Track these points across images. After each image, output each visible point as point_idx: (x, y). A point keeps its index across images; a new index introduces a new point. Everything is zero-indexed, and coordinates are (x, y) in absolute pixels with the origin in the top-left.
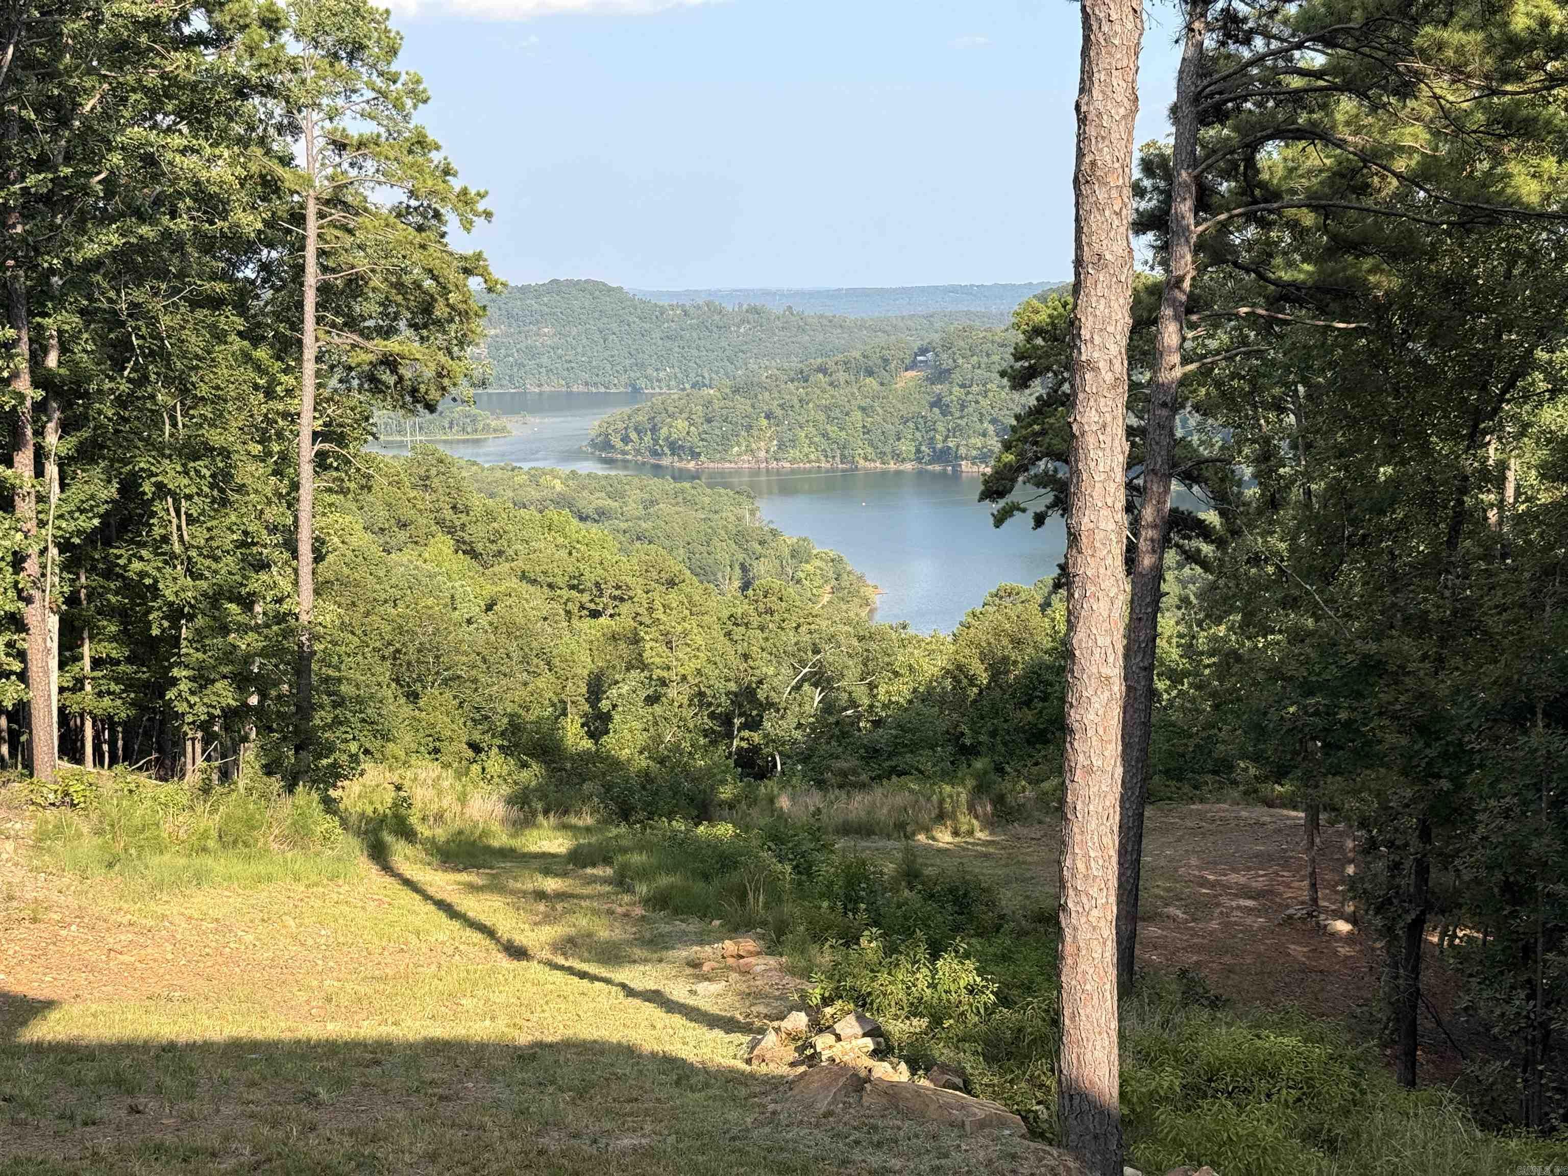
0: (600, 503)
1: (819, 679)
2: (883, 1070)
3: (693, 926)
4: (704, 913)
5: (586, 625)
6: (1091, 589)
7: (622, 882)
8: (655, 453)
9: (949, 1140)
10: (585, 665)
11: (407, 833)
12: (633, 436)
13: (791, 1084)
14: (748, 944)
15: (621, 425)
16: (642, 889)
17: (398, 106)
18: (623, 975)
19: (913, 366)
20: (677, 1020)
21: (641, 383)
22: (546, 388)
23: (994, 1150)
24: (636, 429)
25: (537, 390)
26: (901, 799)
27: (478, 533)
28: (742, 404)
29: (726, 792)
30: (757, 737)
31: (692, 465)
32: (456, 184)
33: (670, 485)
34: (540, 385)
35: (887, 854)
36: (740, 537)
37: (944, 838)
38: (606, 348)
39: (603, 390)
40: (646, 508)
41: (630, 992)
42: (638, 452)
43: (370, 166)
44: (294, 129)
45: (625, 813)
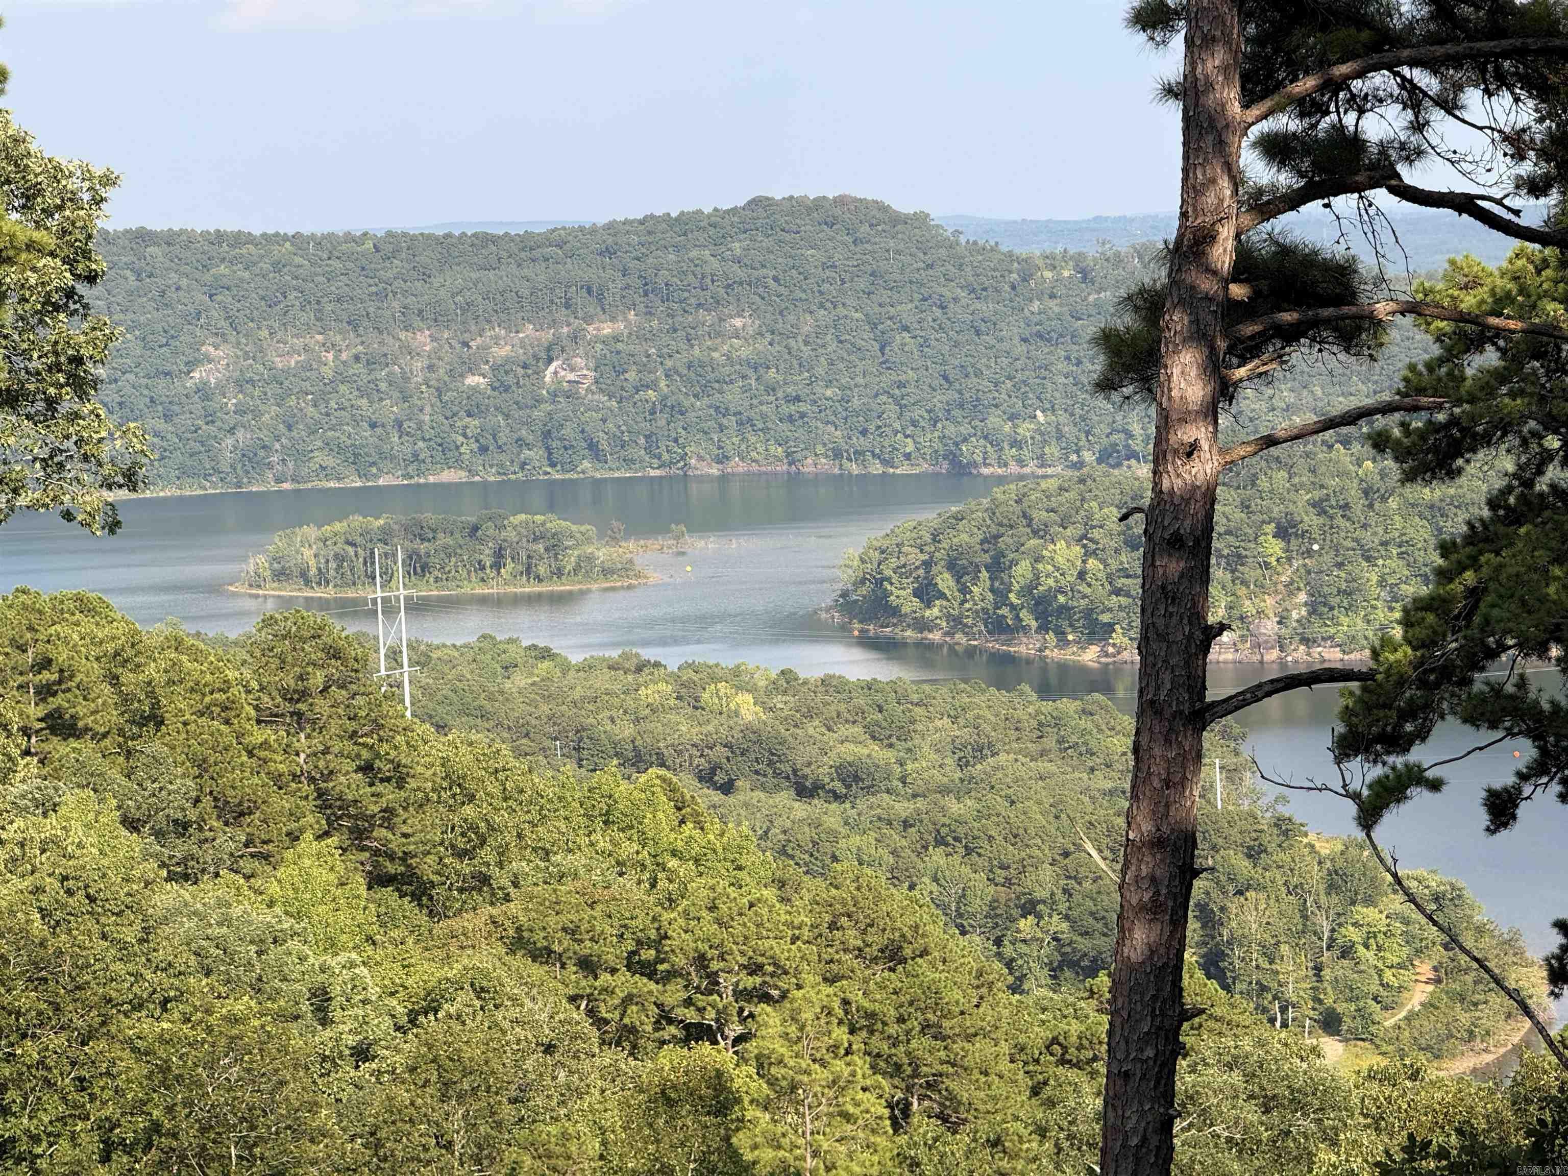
0: (850, 751)
8: (998, 627)
12: (945, 581)
15: (915, 557)
21: (972, 451)
22: (736, 466)
24: (951, 566)
25: (715, 471)
27: (425, 832)
31: (1090, 656)
33: (1028, 706)
34: (722, 459)
38: (887, 365)
39: (876, 468)
40: (962, 764)
42: (956, 622)
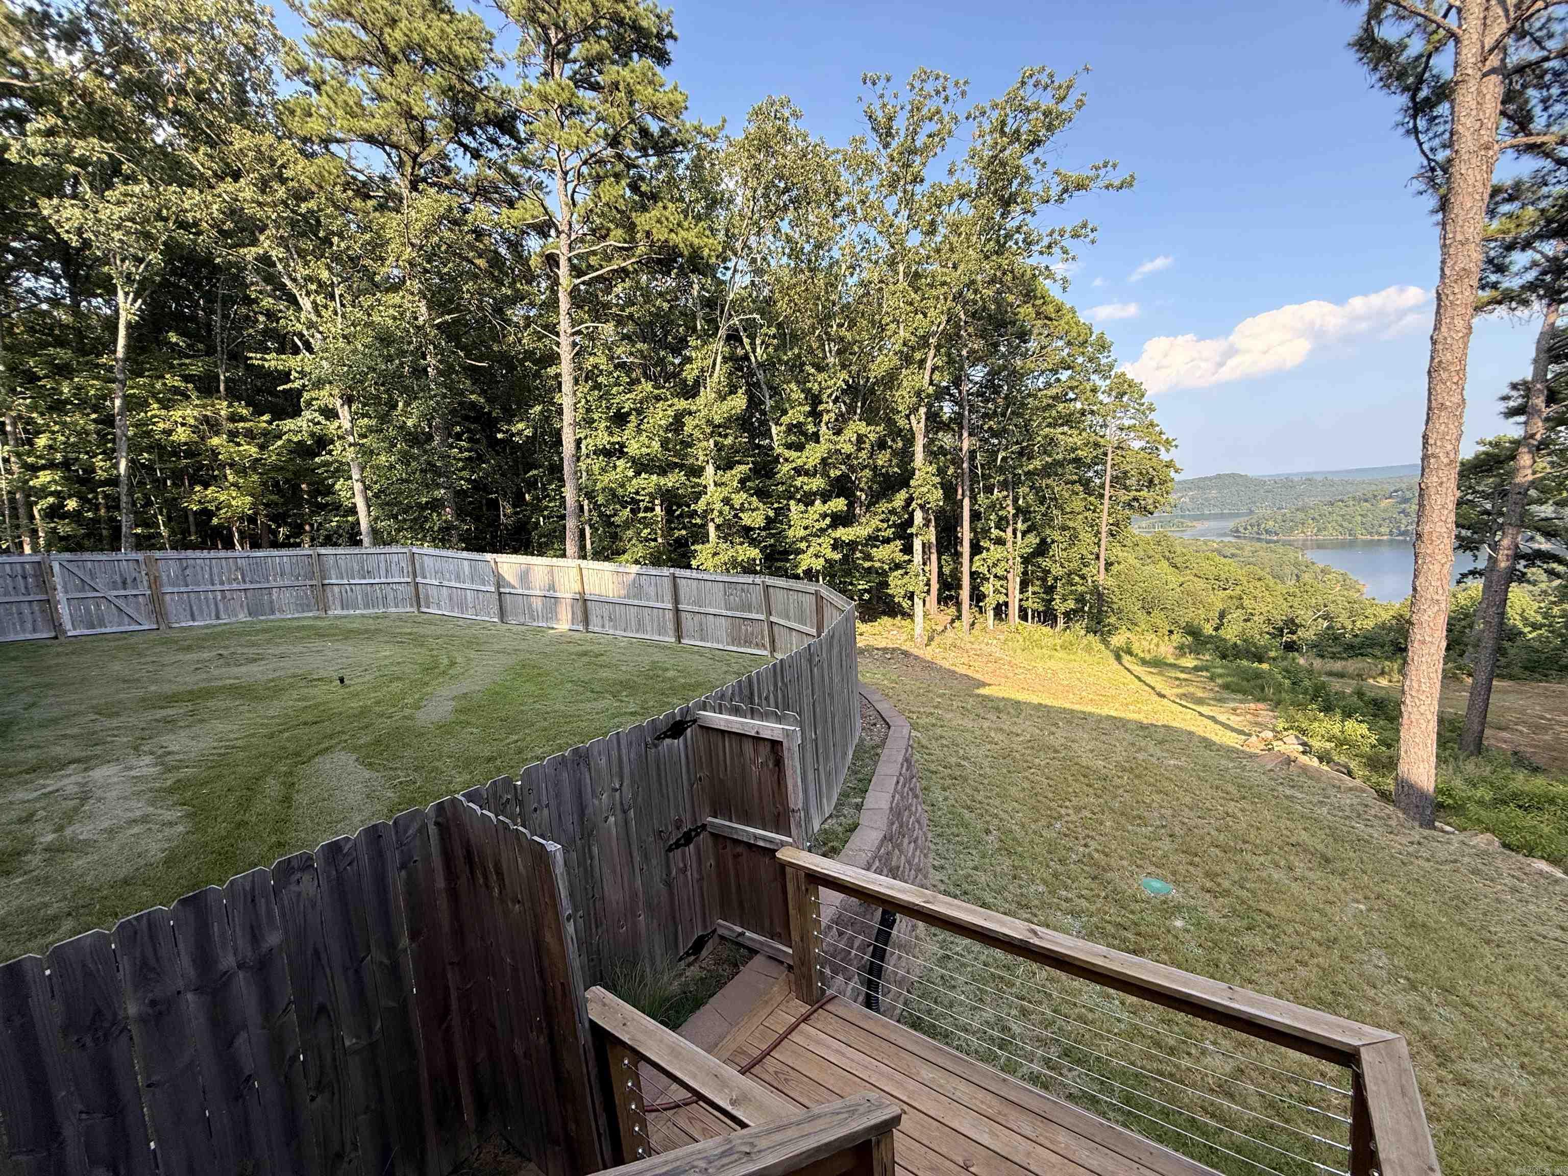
0: (1232, 551)
1: (1326, 617)
2: (1304, 759)
3: (1240, 696)
4: (1244, 693)
5: (1221, 594)
6: (1428, 559)
7: (1212, 679)
8: (1258, 534)
9: (1332, 792)
10: (1220, 606)
11: (1129, 652)
12: (1249, 527)
13: (1256, 756)
14: (1261, 706)
15: (1244, 524)
16: (1220, 681)
17: (1144, 413)
18: (1204, 710)
19: (1391, 497)
20: (1218, 727)
21: (1254, 509)
23: (1355, 801)
24: (1250, 525)
26: (1360, 665)
27: (1179, 561)
28: (1300, 515)
29: (1272, 654)
30: (1295, 637)
31: (1275, 538)
32: (1164, 437)
33: (1264, 545)
35: (1349, 685)
36: (1296, 564)
37: (1383, 682)
38: (1239, 497)
39: (1236, 511)
40: (1253, 553)
41: (1201, 714)
42: (1251, 533)
43: (1132, 435)
44: (1106, 426)
45: (1224, 657)
